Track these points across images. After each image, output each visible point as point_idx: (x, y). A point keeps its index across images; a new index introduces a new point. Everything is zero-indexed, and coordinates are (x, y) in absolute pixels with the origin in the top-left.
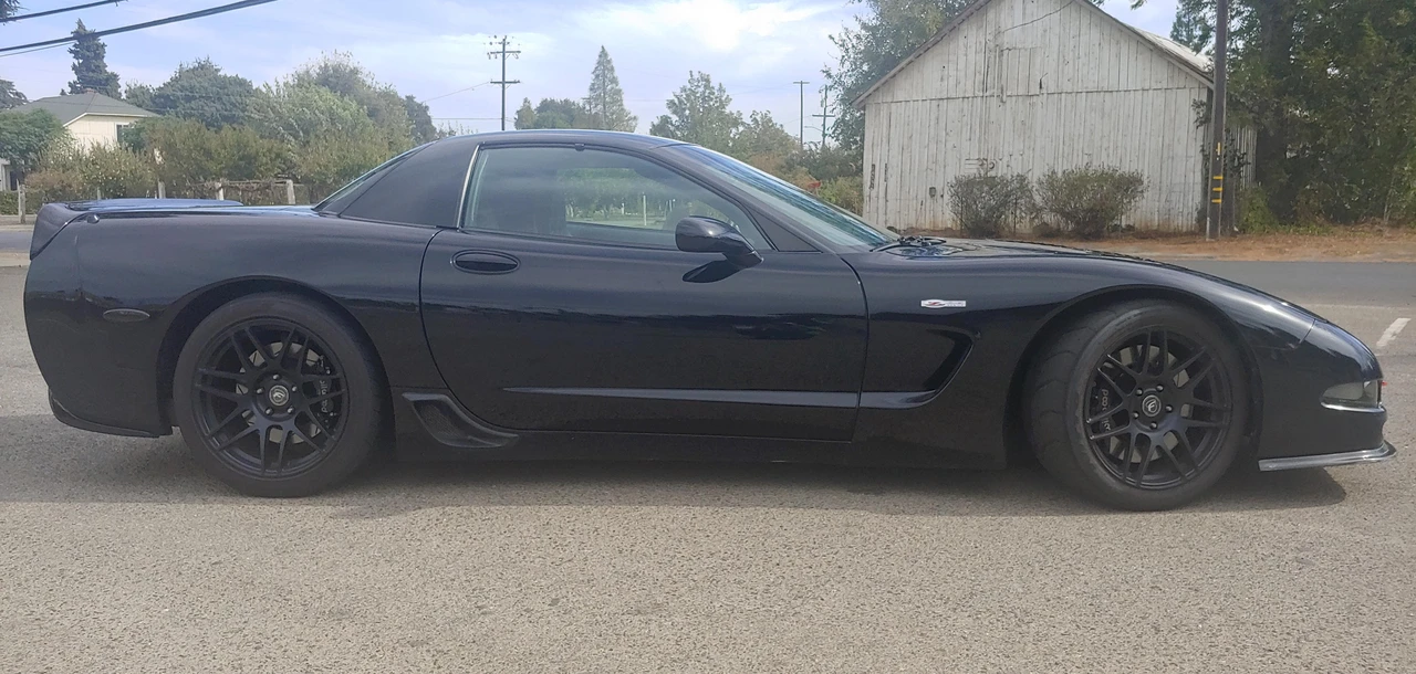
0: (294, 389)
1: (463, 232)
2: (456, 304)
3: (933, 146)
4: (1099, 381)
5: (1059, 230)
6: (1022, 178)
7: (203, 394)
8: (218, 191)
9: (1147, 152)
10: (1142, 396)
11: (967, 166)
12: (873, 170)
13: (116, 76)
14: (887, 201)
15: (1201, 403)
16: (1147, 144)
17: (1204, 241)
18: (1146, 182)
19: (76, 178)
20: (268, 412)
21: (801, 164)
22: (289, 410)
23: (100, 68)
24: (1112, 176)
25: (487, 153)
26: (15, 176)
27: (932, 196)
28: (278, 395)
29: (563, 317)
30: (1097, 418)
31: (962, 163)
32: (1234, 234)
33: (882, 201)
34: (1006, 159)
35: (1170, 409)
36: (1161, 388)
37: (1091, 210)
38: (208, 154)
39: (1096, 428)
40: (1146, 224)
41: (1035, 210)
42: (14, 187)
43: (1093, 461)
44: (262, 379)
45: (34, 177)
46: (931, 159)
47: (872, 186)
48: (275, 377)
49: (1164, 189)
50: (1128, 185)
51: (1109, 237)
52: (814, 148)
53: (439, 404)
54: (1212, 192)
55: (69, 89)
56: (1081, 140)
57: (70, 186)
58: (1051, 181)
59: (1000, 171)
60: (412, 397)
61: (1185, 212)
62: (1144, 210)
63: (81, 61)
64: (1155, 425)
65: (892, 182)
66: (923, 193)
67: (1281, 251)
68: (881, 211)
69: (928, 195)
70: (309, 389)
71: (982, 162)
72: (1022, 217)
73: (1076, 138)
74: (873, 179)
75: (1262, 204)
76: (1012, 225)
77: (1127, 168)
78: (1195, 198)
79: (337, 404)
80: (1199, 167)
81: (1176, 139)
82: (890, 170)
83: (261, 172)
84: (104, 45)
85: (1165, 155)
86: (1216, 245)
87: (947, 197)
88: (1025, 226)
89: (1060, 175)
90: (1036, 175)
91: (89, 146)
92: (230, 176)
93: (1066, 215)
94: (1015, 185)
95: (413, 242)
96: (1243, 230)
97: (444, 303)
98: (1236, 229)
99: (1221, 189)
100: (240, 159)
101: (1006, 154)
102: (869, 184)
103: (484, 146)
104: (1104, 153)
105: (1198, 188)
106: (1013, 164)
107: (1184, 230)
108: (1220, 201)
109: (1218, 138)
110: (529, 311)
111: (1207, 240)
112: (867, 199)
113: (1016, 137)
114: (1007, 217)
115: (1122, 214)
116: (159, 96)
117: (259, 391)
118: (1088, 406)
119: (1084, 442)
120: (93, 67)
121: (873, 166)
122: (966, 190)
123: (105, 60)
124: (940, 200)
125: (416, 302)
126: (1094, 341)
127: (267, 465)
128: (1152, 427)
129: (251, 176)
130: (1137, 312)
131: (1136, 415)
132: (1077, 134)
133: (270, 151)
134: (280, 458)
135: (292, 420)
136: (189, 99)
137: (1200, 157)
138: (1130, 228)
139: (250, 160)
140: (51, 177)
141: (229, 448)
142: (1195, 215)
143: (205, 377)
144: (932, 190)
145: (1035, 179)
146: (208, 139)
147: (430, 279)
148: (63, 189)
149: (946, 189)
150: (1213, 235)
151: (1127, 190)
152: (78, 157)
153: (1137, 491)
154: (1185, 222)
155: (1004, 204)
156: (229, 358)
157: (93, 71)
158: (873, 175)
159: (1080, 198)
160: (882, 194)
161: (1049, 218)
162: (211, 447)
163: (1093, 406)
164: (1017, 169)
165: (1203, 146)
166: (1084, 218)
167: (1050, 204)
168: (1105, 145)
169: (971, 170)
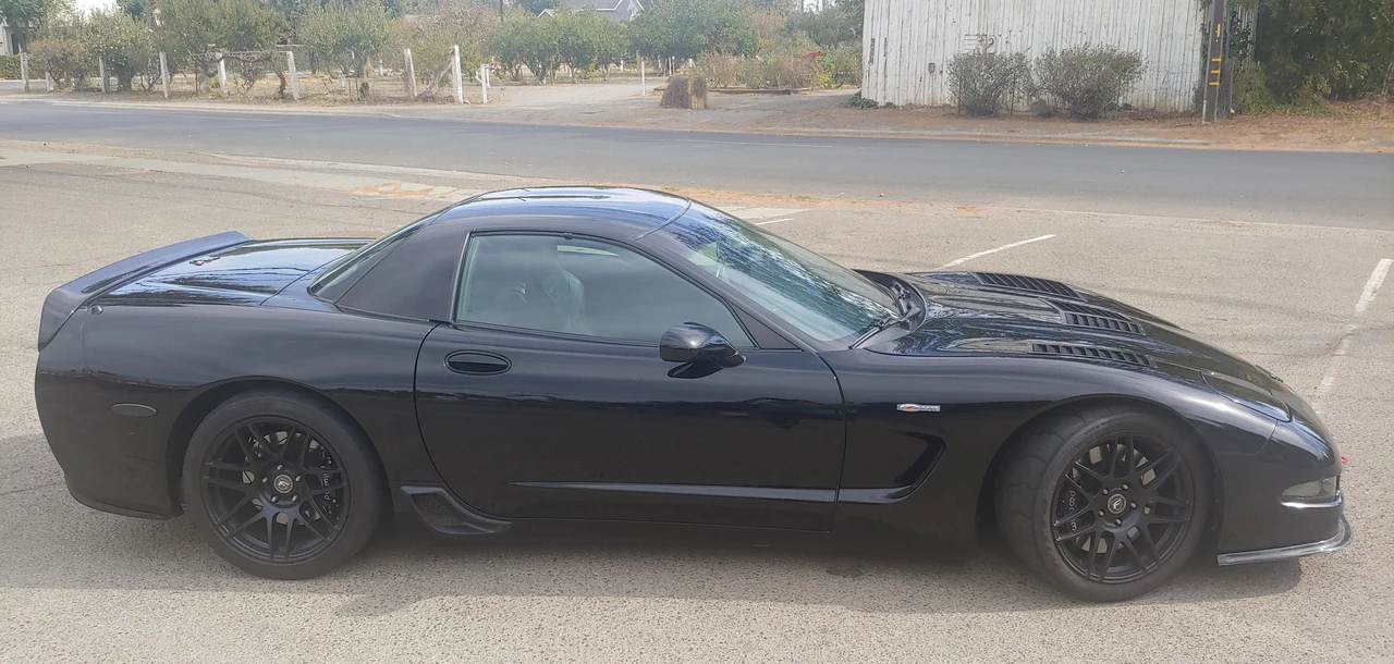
0: (297, 479)
1: (455, 327)
2: (445, 391)
3: (933, 21)
4: (1065, 486)
5: (1055, 108)
6: (1020, 57)
7: (211, 485)
8: (219, 61)
9: (1147, 27)
10: (1109, 495)
11: (967, 42)
12: (873, 45)
14: (886, 76)
15: (1163, 500)
16: (1147, 21)
17: (1200, 125)
18: (1144, 63)
19: (78, 47)
20: (274, 499)
21: (800, 27)
22: (294, 499)
24: (1110, 56)
25: (477, 240)
26: (18, 39)
27: (931, 72)
28: (283, 483)
29: (553, 404)
30: (1064, 520)
31: (962, 39)
32: (1230, 116)
33: (881, 76)
34: (1004, 36)
35: (1134, 505)
36: (1126, 487)
37: (1088, 91)
38: (207, 23)
39: (1064, 529)
40: (1143, 104)
41: (1033, 91)
42: (16, 51)
43: (1059, 561)
44: (266, 470)
45: (35, 46)
46: (930, 34)
47: (871, 61)
48: (279, 468)
49: (1162, 69)
50: (1125, 66)
51: (1105, 118)
52: (814, 10)
53: (435, 495)
54: (1210, 74)
56: (1081, 18)
57: (72, 55)
58: (1049, 60)
59: (1000, 49)
60: (410, 490)
61: (1183, 91)
62: (1141, 90)
64: (1119, 522)
65: (891, 57)
66: (923, 69)
67: (1276, 137)
68: (880, 87)
69: (927, 72)
70: (312, 481)
71: (982, 38)
72: (1020, 98)
73: (1076, 14)
74: (872, 54)
75: (1260, 83)
76: (1010, 104)
77: (1125, 48)
78: (1193, 77)
79: (339, 494)
80: (1198, 45)
81: (1176, 17)
82: (889, 44)
83: (261, 42)
85: (1164, 34)
86: (1212, 129)
87: (945, 75)
88: (1022, 105)
89: (1058, 55)
90: (1035, 54)
91: (88, 13)
92: (229, 46)
93: (1065, 96)
94: (1014, 63)
95: (409, 338)
96: (1239, 112)
97: (434, 390)
98: (1232, 111)
99: (1218, 72)
100: (240, 29)
101: (1005, 29)
102: (868, 58)
103: (474, 233)
104: (1103, 31)
105: (1197, 69)
106: (1012, 40)
107: (1181, 110)
108: (1217, 84)
109: (1218, 19)
110: (522, 398)
111: (1203, 122)
112: (865, 74)
113: (1016, 12)
114: (1004, 96)
115: (1119, 95)
117: (264, 481)
118: (1055, 509)
119: (1050, 544)
121: (873, 40)
122: (964, 69)
124: (939, 76)
125: (412, 390)
126: (1063, 449)
127: (274, 549)
128: (1116, 524)
129: (251, 46)
130: (1105, 420)
131: (1102, 514)
132: (1076, 10)
133: (269, 20)
134: (287, 542)
135: (297, 508)
137: (1199, 36)
138: (1127, 107)
139: (249, 29)
140: (54, 45)
141: (238, 535)
142: (1192, 93)
143: (212, 471)
144: (932, 67)
145: (1034, 58)
146: (207, 8)
147: (423, 367)
148: (65, 58)
149: (945, 66)
150: (1209, 118)
151: (1124, 71)
152: (78, 25)
153: (1101, 586)
154: (1182, 103)
155: (1003, 83)
156: (234, 452)
158: (873, 50)
159: (1078, 78)
160: (881, 70)
161: (1046, 97)
162: (221, 533)
163: (1060, 509)
164: (1016, 48)
165: (1203, 25)
166: (1081, 98)
167: (1048, 83)
168: (1105, 22)
169: (970, 47)
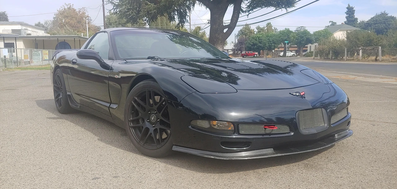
13: (357, 19)
23: (353, 17)
55: (344, 23)
63: (348, 15)
84: (355, 10)
116: (366, 24)
120: (351, 17)
123: (355, 15)
136: (375, 24)
157: (351, 18)
